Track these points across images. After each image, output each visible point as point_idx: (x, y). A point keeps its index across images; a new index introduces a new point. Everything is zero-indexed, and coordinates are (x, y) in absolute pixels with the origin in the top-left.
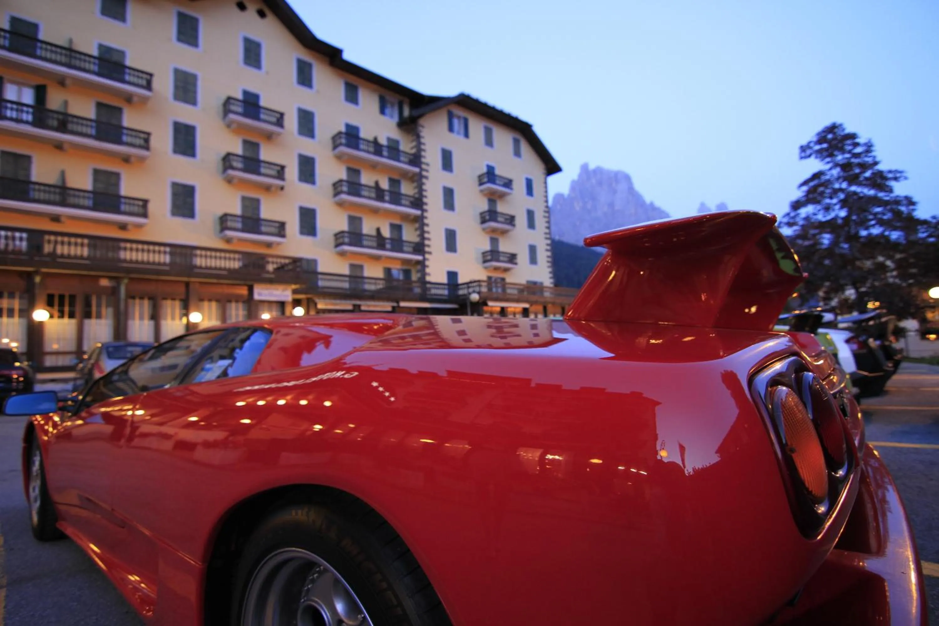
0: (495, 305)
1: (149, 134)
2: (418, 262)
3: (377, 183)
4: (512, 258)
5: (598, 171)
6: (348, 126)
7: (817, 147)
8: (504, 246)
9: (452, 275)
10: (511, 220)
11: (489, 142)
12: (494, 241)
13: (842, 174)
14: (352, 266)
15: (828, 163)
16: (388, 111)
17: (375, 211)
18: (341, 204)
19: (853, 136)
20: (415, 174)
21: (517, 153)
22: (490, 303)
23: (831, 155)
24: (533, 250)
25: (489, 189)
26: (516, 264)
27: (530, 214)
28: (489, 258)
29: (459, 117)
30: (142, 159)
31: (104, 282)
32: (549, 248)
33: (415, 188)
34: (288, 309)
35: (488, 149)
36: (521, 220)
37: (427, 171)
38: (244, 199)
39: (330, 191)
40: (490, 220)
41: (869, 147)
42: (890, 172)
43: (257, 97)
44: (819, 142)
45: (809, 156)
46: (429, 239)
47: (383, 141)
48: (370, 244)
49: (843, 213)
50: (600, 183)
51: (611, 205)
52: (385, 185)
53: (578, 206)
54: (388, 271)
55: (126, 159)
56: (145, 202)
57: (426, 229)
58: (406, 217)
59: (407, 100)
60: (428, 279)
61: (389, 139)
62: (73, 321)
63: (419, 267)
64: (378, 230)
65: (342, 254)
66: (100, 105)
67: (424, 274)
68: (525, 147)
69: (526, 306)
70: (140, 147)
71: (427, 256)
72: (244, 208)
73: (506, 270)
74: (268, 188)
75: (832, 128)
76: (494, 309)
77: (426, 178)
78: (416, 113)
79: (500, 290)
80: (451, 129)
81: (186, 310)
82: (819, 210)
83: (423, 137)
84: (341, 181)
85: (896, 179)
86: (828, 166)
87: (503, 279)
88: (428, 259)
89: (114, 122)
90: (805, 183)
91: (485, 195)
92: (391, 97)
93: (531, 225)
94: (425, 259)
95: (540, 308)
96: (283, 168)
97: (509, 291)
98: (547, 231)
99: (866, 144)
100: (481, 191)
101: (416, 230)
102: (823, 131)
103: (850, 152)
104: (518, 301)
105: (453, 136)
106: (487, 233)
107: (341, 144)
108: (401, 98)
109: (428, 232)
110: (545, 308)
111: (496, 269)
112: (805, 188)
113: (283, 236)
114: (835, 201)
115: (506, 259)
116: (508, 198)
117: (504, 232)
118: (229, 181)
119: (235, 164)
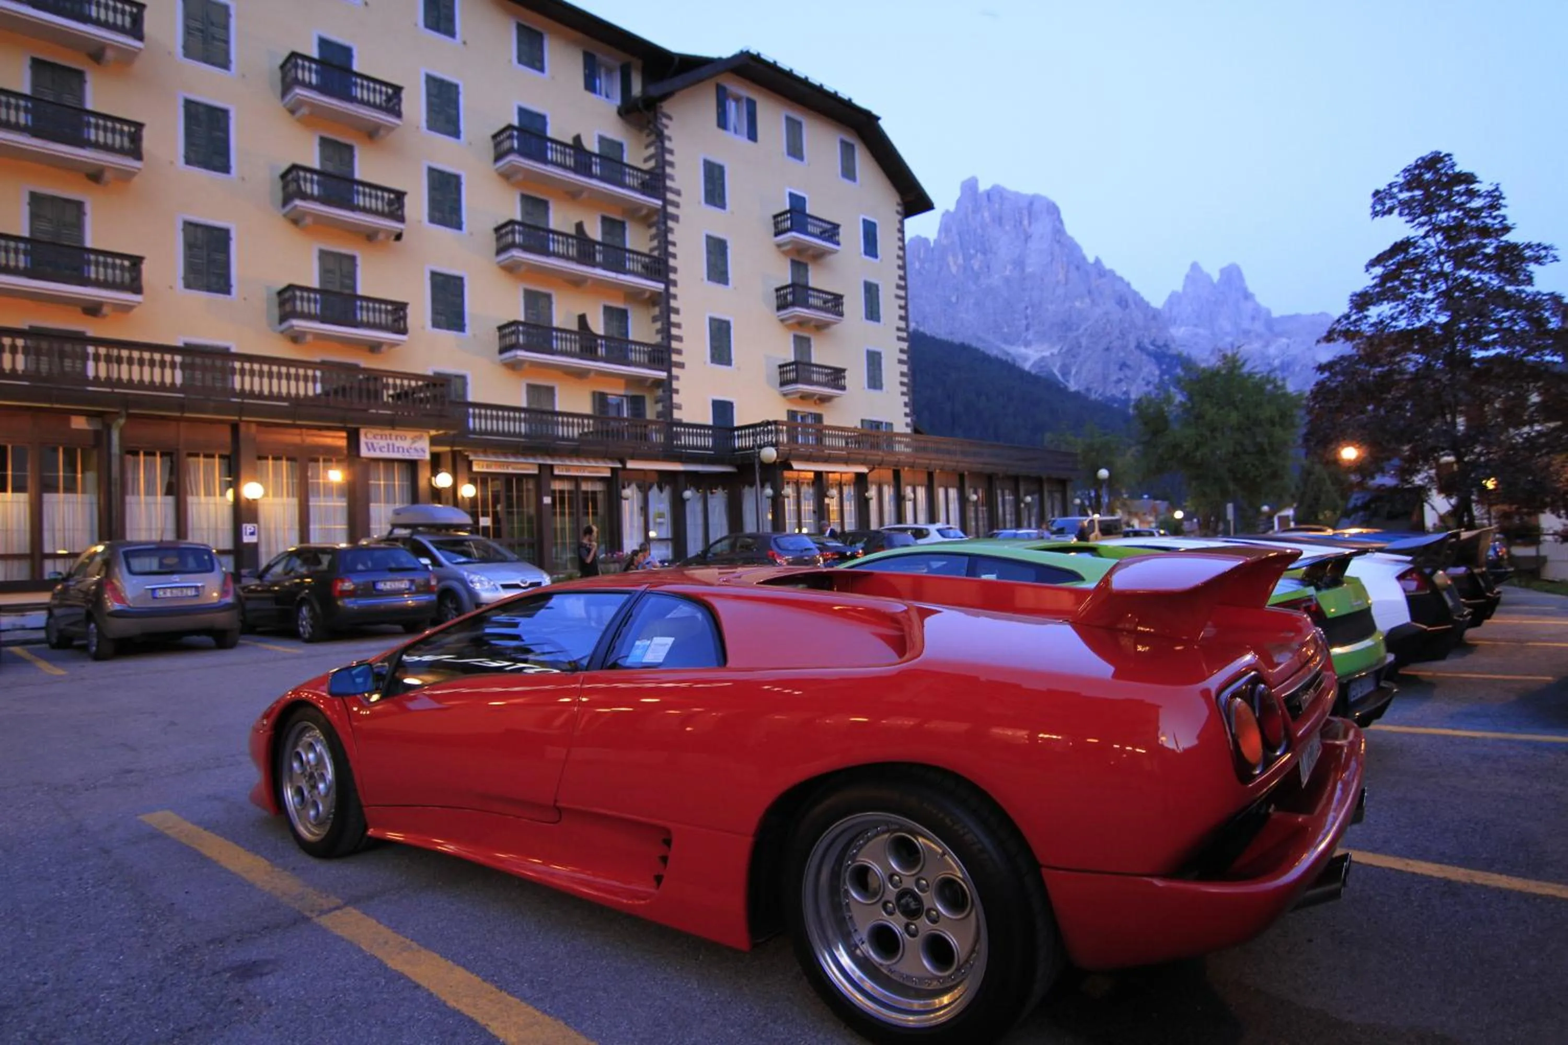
0: (804, 469)
1: (139, 126)
2: (658, 383)
3: (579, 226)
4: (836, 376)
5: (996, 194)
6: (523, 113)
7: (1405, 195)
8: (821, 354)
9: (723, 409)
10: (835, 303)
11: (795, 150)
12: (802, 344)
13: (1444, 246)
14: (532, 389)
15: (1422, 225)
16: (601, 82)
17: (577, 283)
18: (510, 269)
19: (1469, 178)
20: (653, 211)
21: (849, 172)
22: (796, 465)
23: (1429, 211)
24: (874, 359)
25: (794, 242)
26: (843, 388)
27: (871, 291)
28: (792, 375)
29: (738, 100)
30: (127, 176)
31: (79, 423)
32: (904, 357)
33: (652, 238)
34: (424, 474)
35: (792, 161)
36: (854, 304)
37: (677, 205)
38: (324, 255)
39: (491, 243)
40: (793, 304)
41: (1495, 199)
42: (1529, 246)
43: (347, 52)
44: (1408, 186)
45: (1390, 211)
46: (679, 339)
47: (592, 146)
48: (566, 346)
49: (1443, 319)
50: (999, 220)
51: (1020, 263)
52: (595, 232)
53: (954, 264)
54: (600, 399)
55: (95, 176)
56: (136, 262)
57: (674, 318)
58: (634, 295)
59: (637, 63)
60: (677, 414)
61: (602, 140)
62: (23, 497)
63: (660, 392)
64: (582, 319)
65: (514, 366)
66: (38, 65)
67: (670, 407)
68: (863, 161)
69: (864, 469)
70: (121, 151)
71: (675, 371)
72: (325, 272)
73: (824, 399)
74: (370, 236)
75: (1433, 162)
76: (803, 475)
77: (675, 218)
78: (655, 90)
79: (811, 440)
80: (722, 123)
81: (234, 476)
82: (1402, 312)
83: (670, 139)
84: (512, 222)
85: (1538, 260)
86: (1422, 231)
87: (818, 418)
88: (677, 378)
89: (69, 100)
90: (1378, 260)
91: (785, 253)
92: (608, 57)
93: (873, 313)
94: (671, 377)
95: (888, 474)
96: (400, 196)
97: (828, 441)
98: (902, 324)
99: (1489, 194)
100: (779, 246)
101: (655, 319)
102: (1417, 166)
103: (1460, 207)
104: (847, 461)
105: (727, 136)
106: (790, 327)
107: (511, 151)
108: (626, 58)
109: (678, 326)
110: (897, 475)
111: (805, 397)
112: (1378, 270)
113: (404, 331)
114: (1430, 295)
115: (823, 379)
116: (830, 259)
117: (821, 327)
118: (296, 221)
119: (307, 188)
